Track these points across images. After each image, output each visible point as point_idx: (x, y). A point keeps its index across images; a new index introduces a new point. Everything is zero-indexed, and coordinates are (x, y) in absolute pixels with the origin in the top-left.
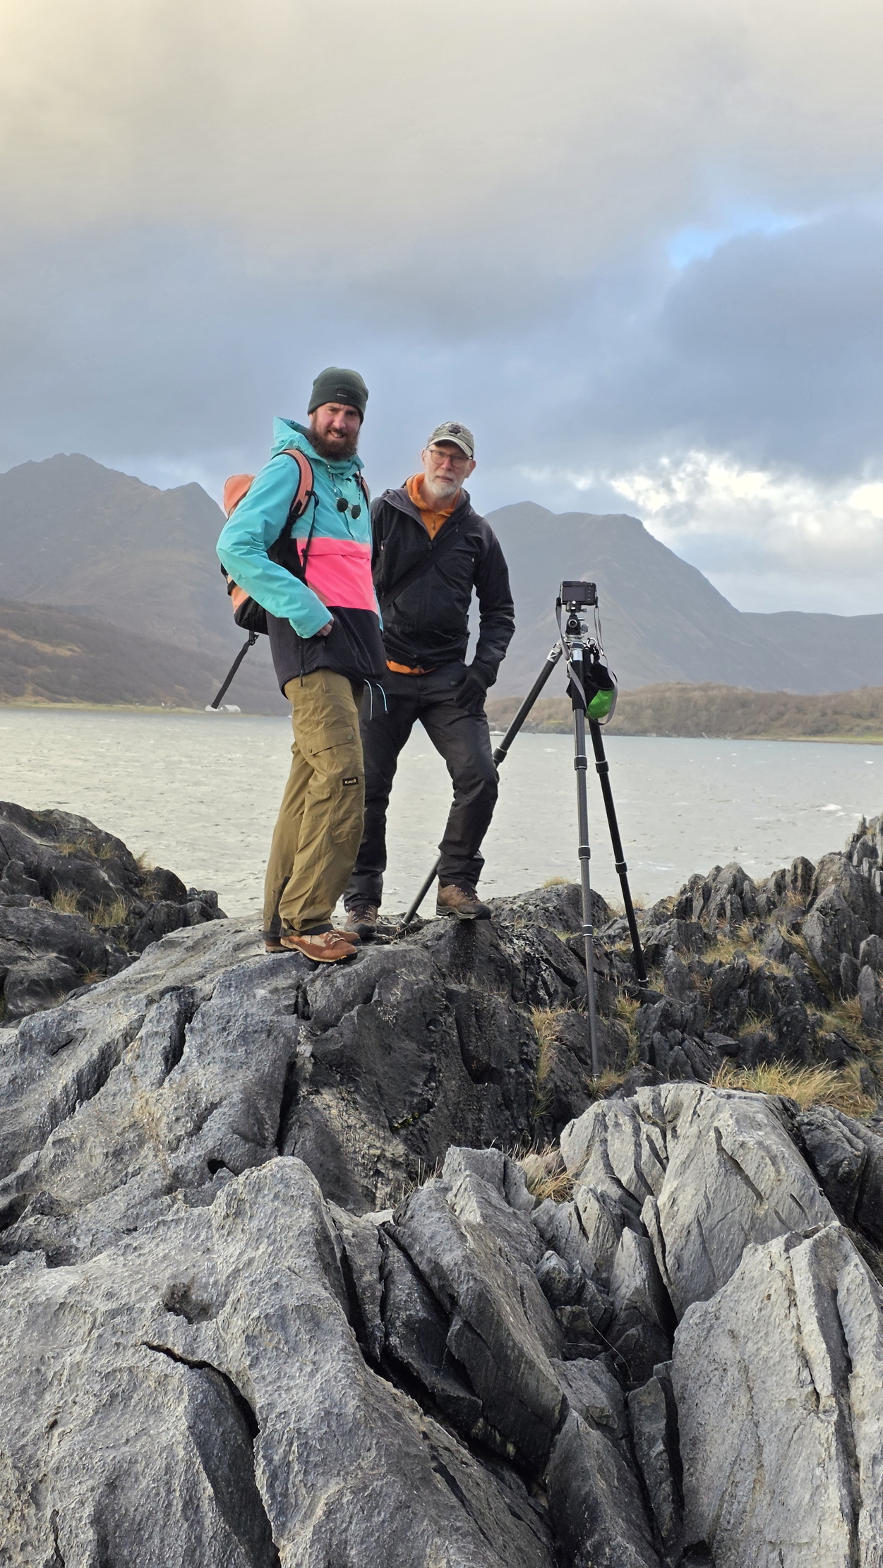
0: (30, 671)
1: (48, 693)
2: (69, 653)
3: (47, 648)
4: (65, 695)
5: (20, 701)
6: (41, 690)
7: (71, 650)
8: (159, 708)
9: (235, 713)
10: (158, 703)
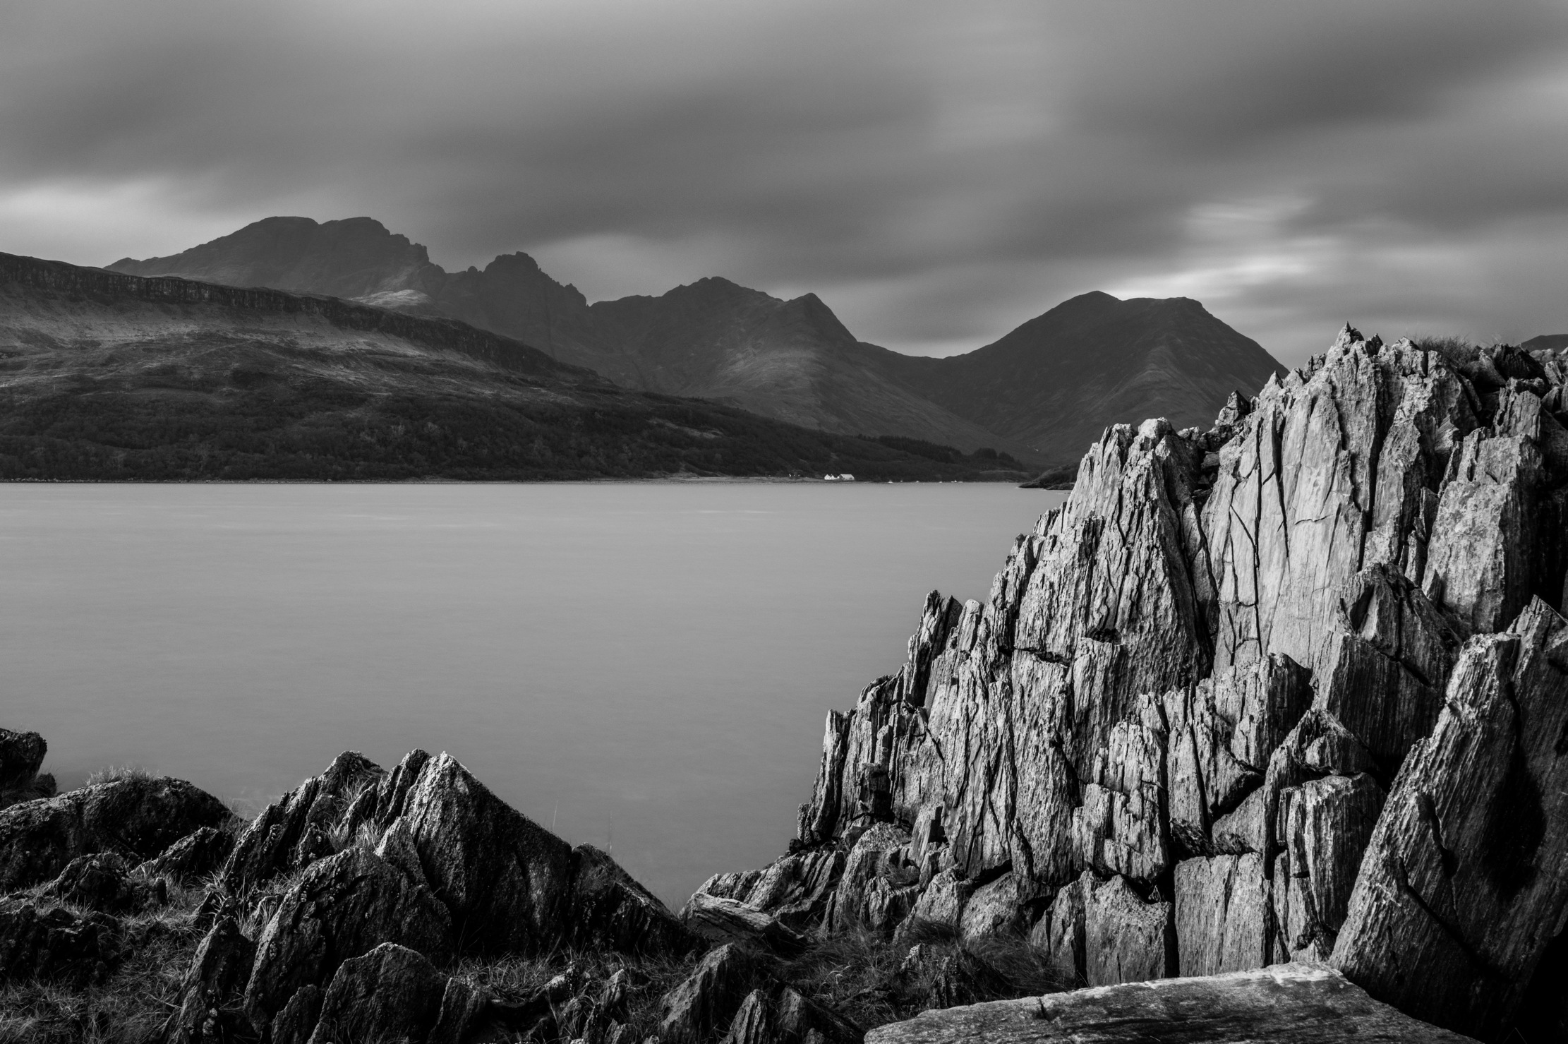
0: (684, 452)
1: (697, 469)
2: (713, 436)
3: (696, 433)
4: (711, 470)
5: (676, 477)
6: (692, 467)
7: (714, 433)
8: (786, 479)
9: (850, 481)
10: (786, 474)
